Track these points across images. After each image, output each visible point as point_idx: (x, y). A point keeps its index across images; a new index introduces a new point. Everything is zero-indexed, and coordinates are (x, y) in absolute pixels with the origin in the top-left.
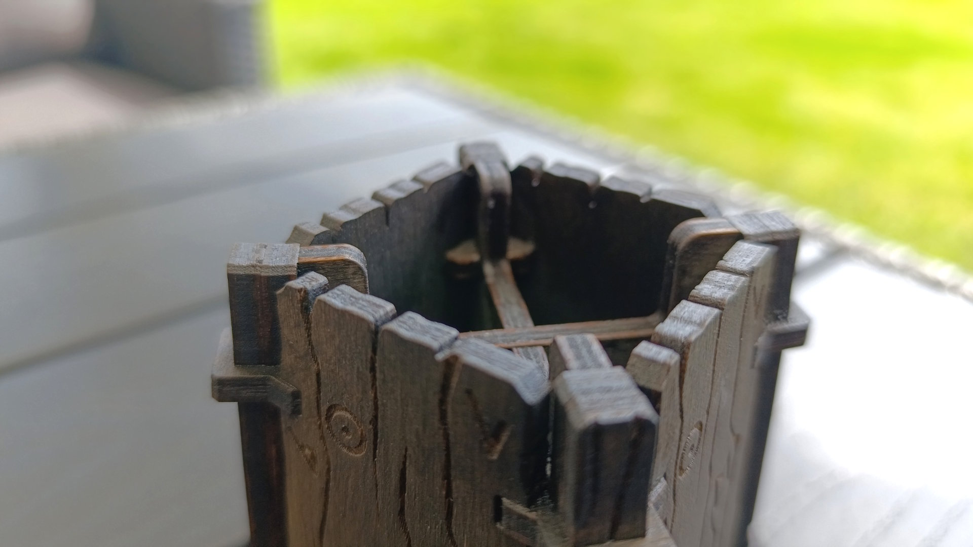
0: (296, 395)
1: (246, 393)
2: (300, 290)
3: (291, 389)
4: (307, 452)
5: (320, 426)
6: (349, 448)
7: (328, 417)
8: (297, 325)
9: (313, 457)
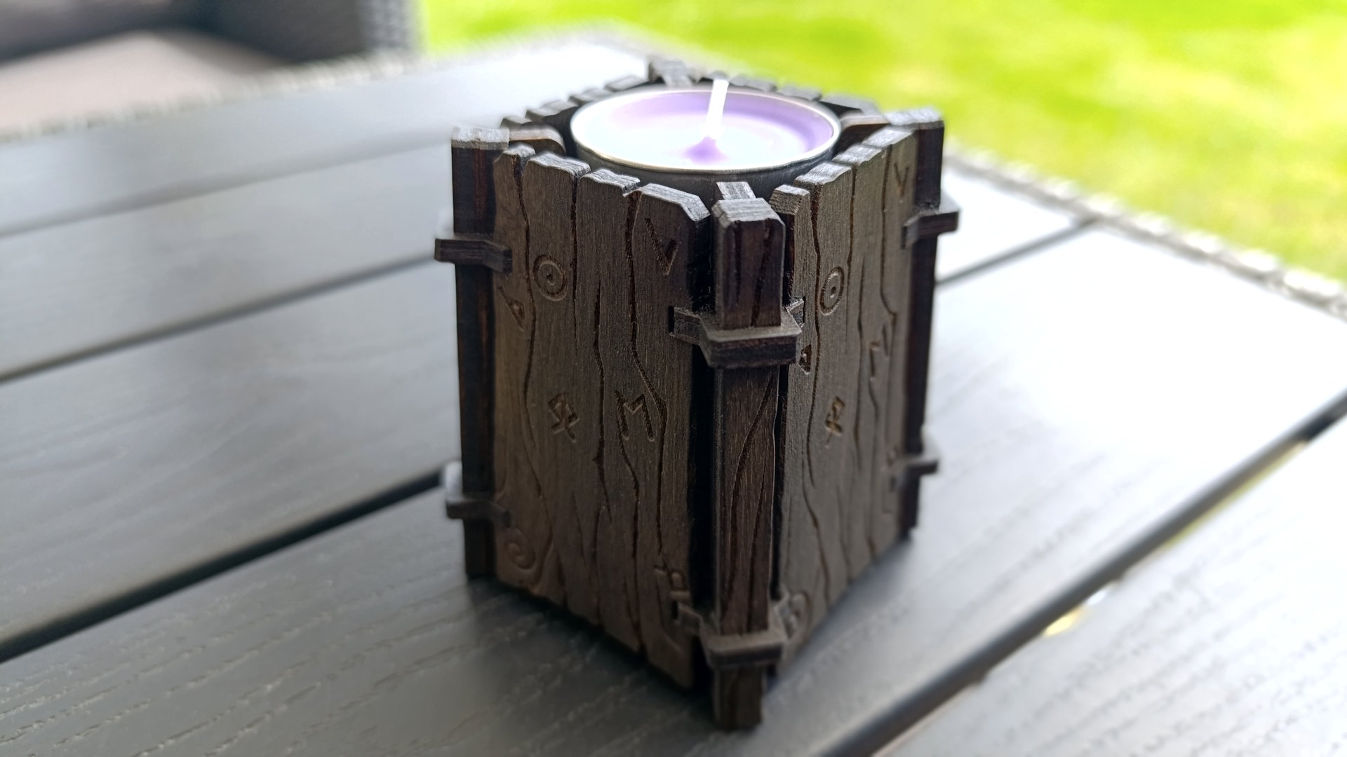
0: (508, 254)
1: (464, 255)
2: (513, 157)
3: (503, 248)
4: (516, 307)
5: (528, 280)
6: (553, 294)
7: (536, 269)
8: (510, 188)
9: (521, 312)
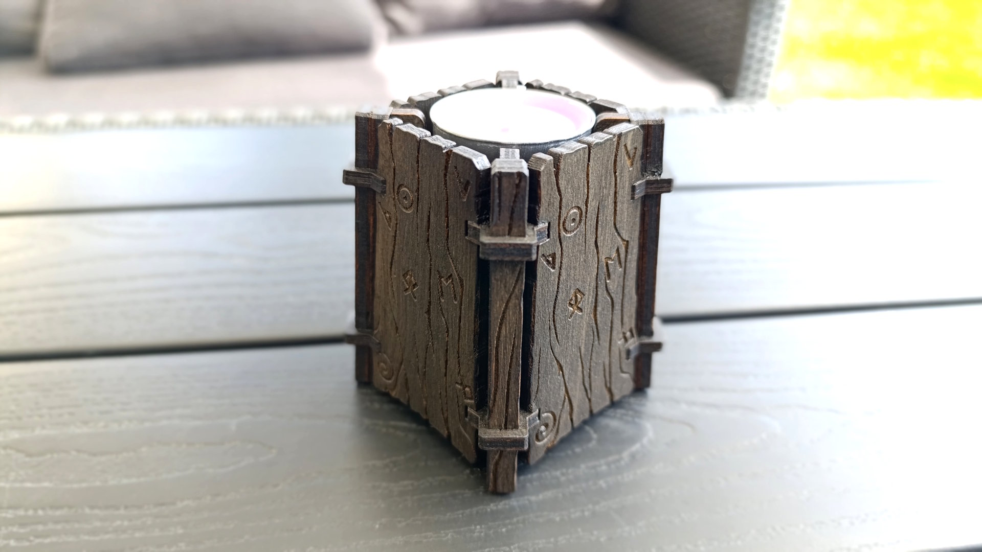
0: (384, 182)
1: (360, 181)
2: (388, 124)
3: (382, 179)
4: (387, 215)
5: (394, 199)
6: (406, 209)
7: (398, 193)
8: (386, 143)
9: (390, 218)
